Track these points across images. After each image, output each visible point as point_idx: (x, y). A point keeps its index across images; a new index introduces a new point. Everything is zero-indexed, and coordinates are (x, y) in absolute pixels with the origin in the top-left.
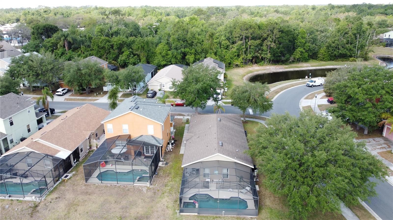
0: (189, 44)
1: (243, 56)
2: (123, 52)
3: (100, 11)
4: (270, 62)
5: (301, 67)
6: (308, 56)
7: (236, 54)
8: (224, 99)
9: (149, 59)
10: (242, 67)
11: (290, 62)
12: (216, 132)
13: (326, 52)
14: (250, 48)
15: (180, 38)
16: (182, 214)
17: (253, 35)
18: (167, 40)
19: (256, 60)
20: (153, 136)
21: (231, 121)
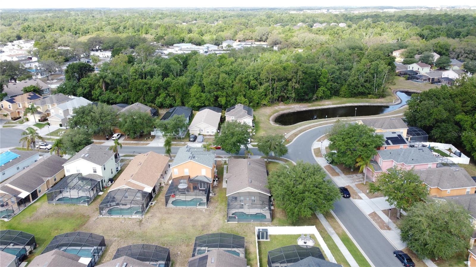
0: (221, 87)
1: (270, 96)
2: (160, 94)
3: (113, 27)
4: (295, 101)
5: (323, 105)
6: (331, 94)
7: (264, 94)
8: (253, 142)
9: (183, 99)
10: (270, 106)
11: (314, 100)
12: (247, 173)
13: (347, 90)
14: (276, 89)
15: (212, 83)
16: (228, 222)
17: (279, 77)
18: (200, 81)
19: (283, 99)
20: (205, 176)
21: (257, 164)
